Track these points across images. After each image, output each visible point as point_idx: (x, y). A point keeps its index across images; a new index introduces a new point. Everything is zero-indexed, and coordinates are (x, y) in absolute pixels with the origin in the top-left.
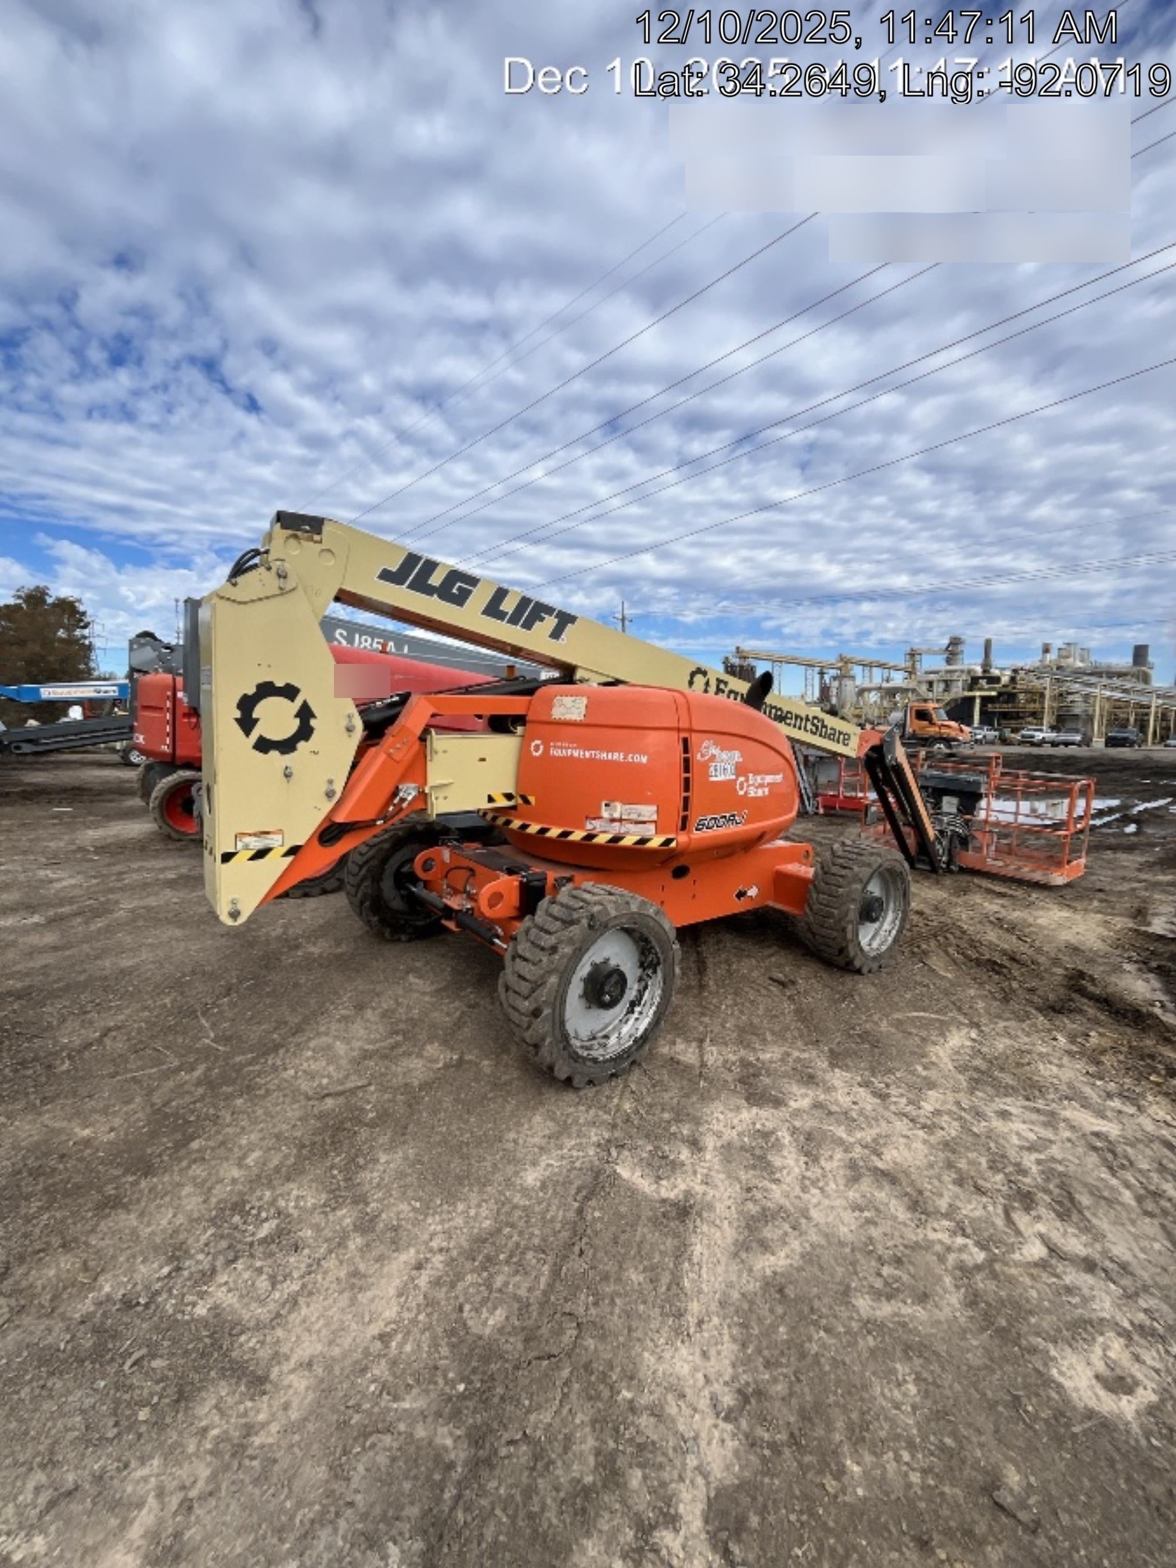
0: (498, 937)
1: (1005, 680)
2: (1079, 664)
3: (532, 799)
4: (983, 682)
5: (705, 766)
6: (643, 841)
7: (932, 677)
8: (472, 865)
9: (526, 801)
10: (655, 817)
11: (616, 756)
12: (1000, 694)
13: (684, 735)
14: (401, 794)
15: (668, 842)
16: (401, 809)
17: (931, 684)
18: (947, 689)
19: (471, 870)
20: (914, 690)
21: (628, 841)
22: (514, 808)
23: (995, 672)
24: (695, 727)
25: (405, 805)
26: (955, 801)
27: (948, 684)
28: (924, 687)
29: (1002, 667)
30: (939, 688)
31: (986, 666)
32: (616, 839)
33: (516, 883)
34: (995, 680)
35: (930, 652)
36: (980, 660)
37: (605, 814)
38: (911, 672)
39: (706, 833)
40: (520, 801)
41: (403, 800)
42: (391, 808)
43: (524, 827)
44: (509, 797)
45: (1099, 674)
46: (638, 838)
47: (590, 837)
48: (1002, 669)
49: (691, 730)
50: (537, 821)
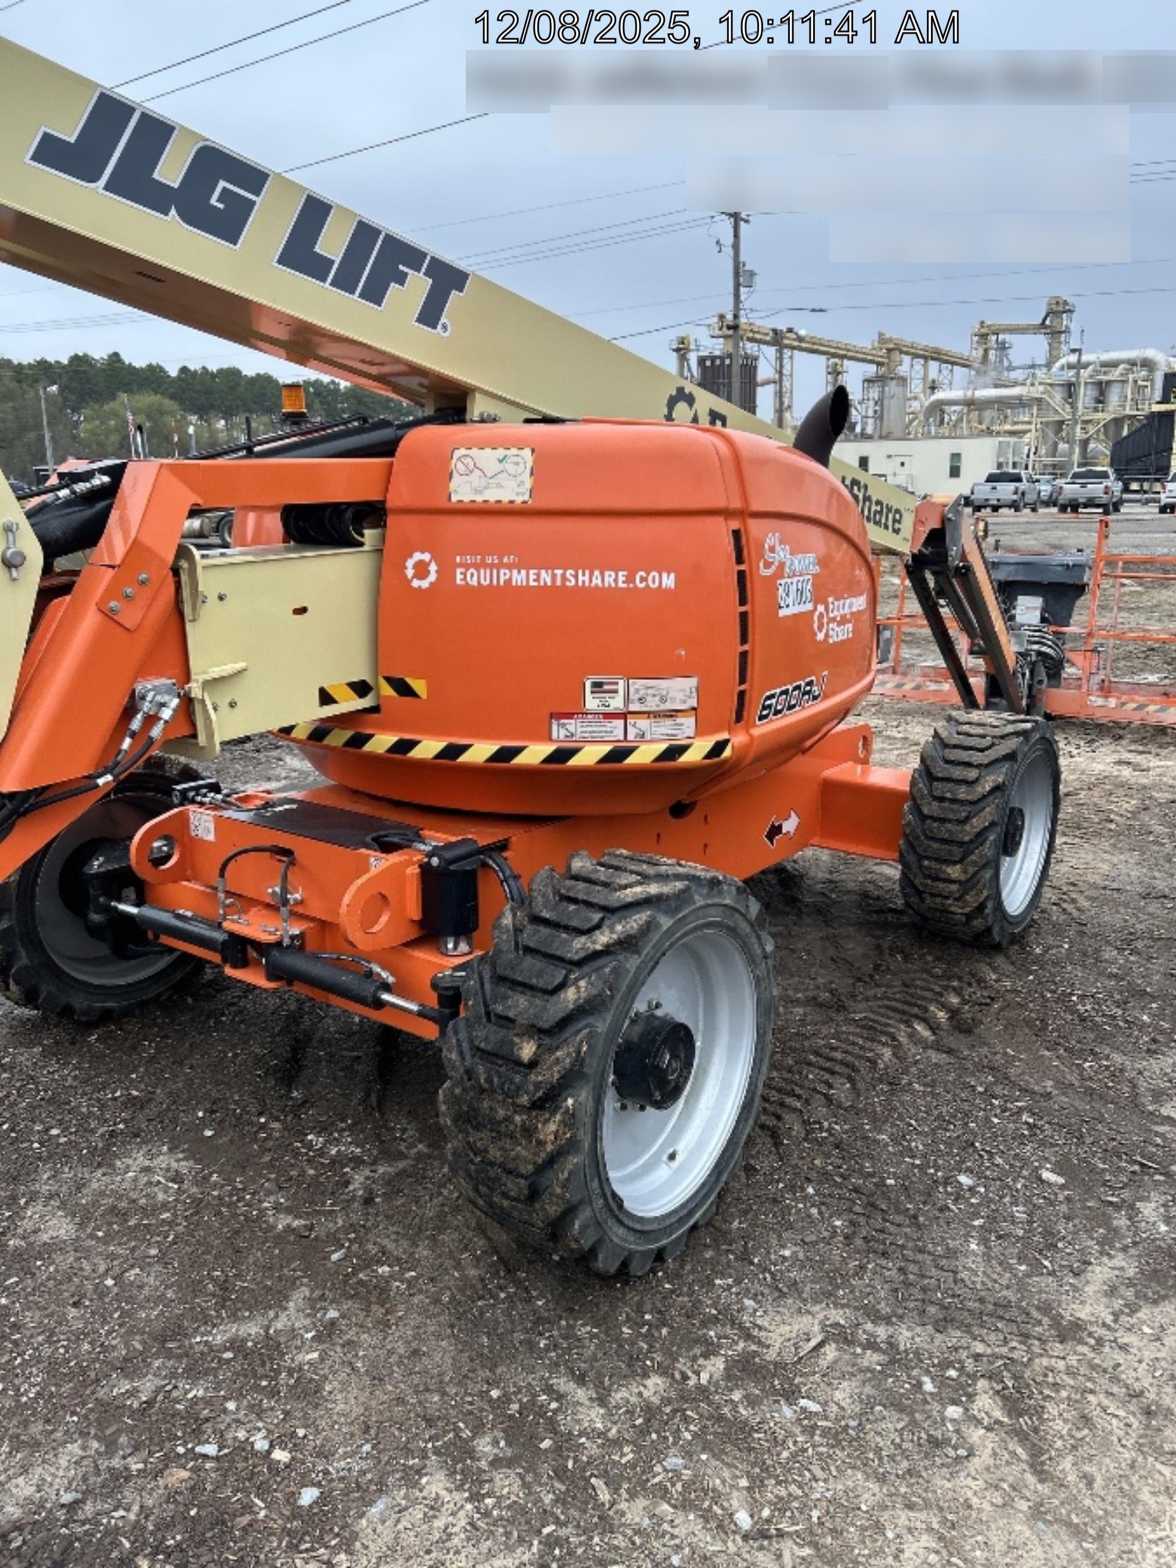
0: (387, 987)
3: (419, 686)
5: (771, 583)
6: (674, 752)
8: (285, 840)
9: (403, 689)
10: (693, 702)
11: (609, 577)
13: (735, 525)
14: (146, 706)
15: (719, 748)
16: (151, 741)
18: (1101, 400)
19: (287, 852)
21: (644, 756)
22: (375, 709)
24: (756, 506)
25: (156, 732)
26: (1037, 602)
28: (1057, 398)
30: (1085, 396)
32: (618, 754)
33: (414, 870)
37: (592, 703)
39: (776, 724)
40: (387, 690)
41: (151, 720)
42: (127, 743)
43: (404, 746)
44: (361, 688)
46: (663, 746)
47: (562, 755)
49: (746, 514)
50: (435, 732)
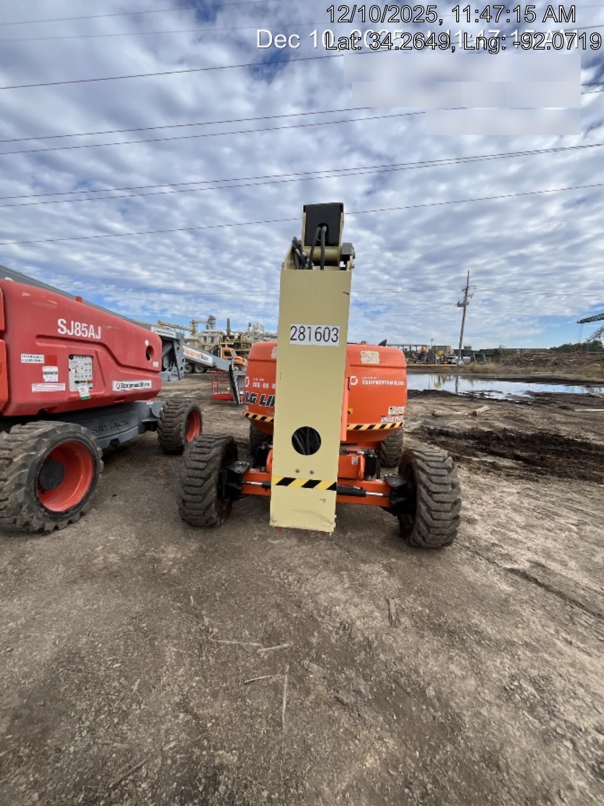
1: (236, 337)
2: (261, 332)
4: (228, 338)
7: (205, 335)
12: (235, 343)
17: (205, 338)
20: (198, 341)
23: (232, 334)
27: (213, 339)
29: (235, 331)
31: (228, 331)
34: (232, 337)
35: (201, 322)
36: (226, 328)
38: (193, 332)
45: (268, 336)
48: (234, 332)
